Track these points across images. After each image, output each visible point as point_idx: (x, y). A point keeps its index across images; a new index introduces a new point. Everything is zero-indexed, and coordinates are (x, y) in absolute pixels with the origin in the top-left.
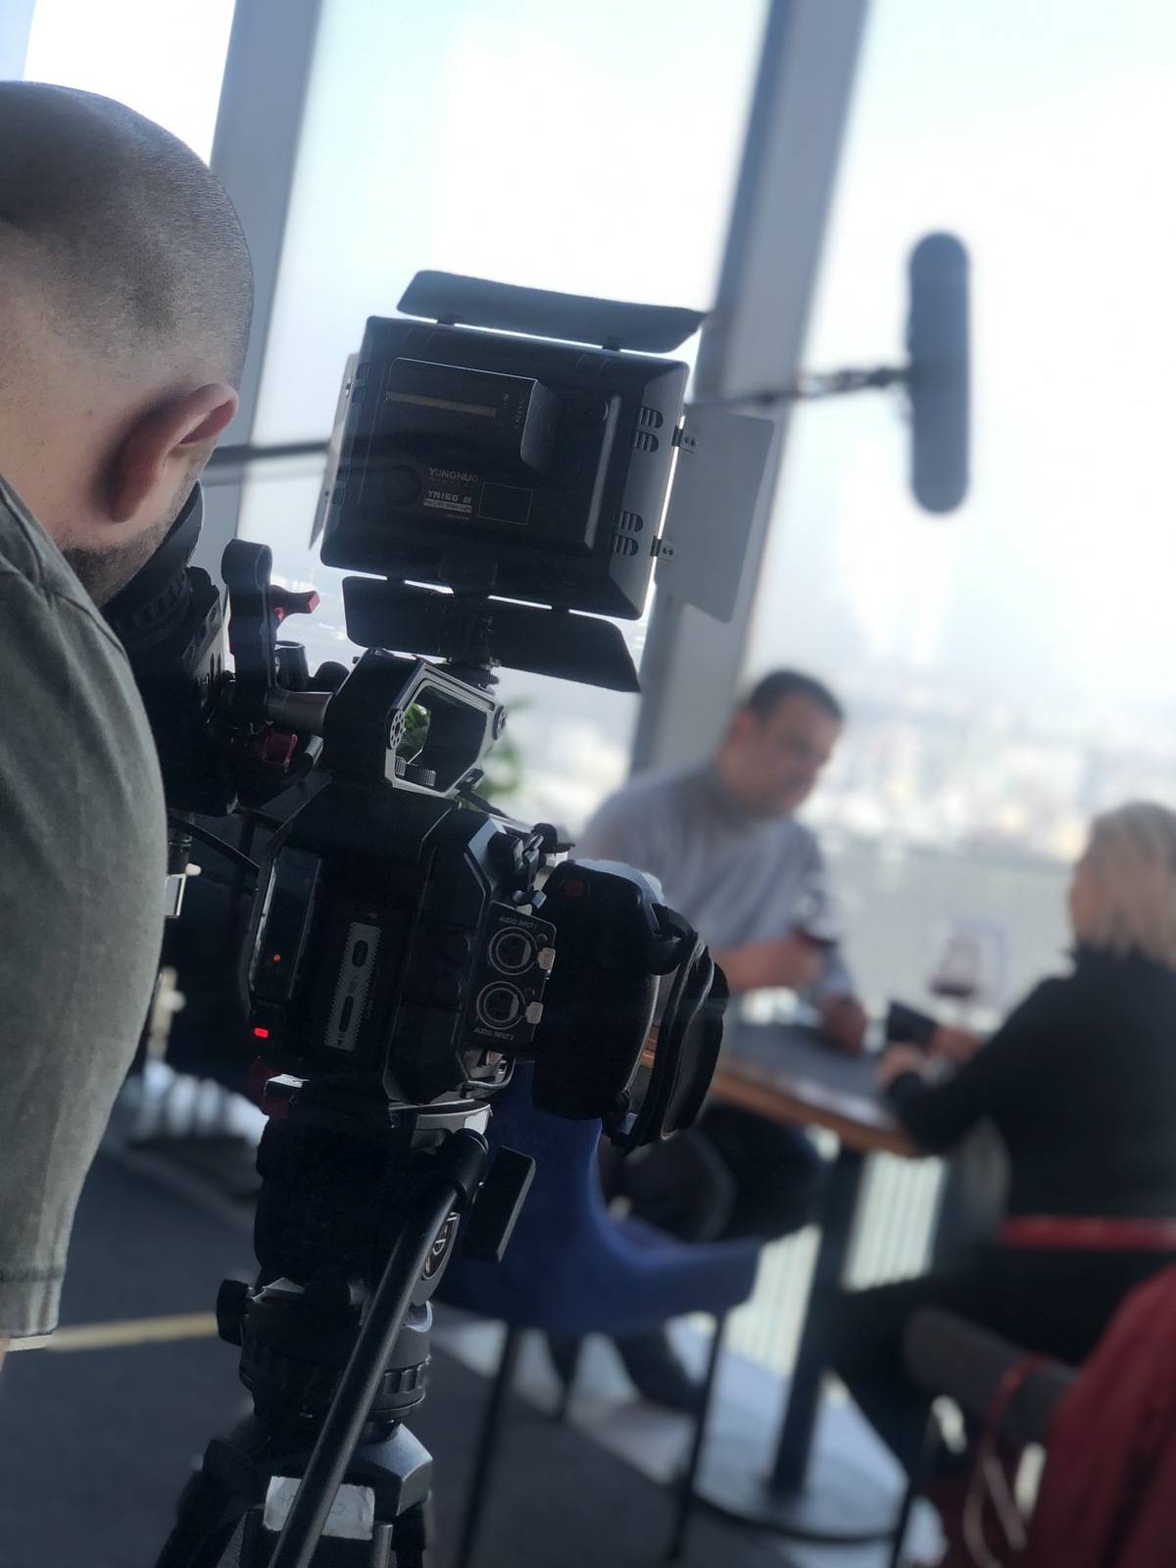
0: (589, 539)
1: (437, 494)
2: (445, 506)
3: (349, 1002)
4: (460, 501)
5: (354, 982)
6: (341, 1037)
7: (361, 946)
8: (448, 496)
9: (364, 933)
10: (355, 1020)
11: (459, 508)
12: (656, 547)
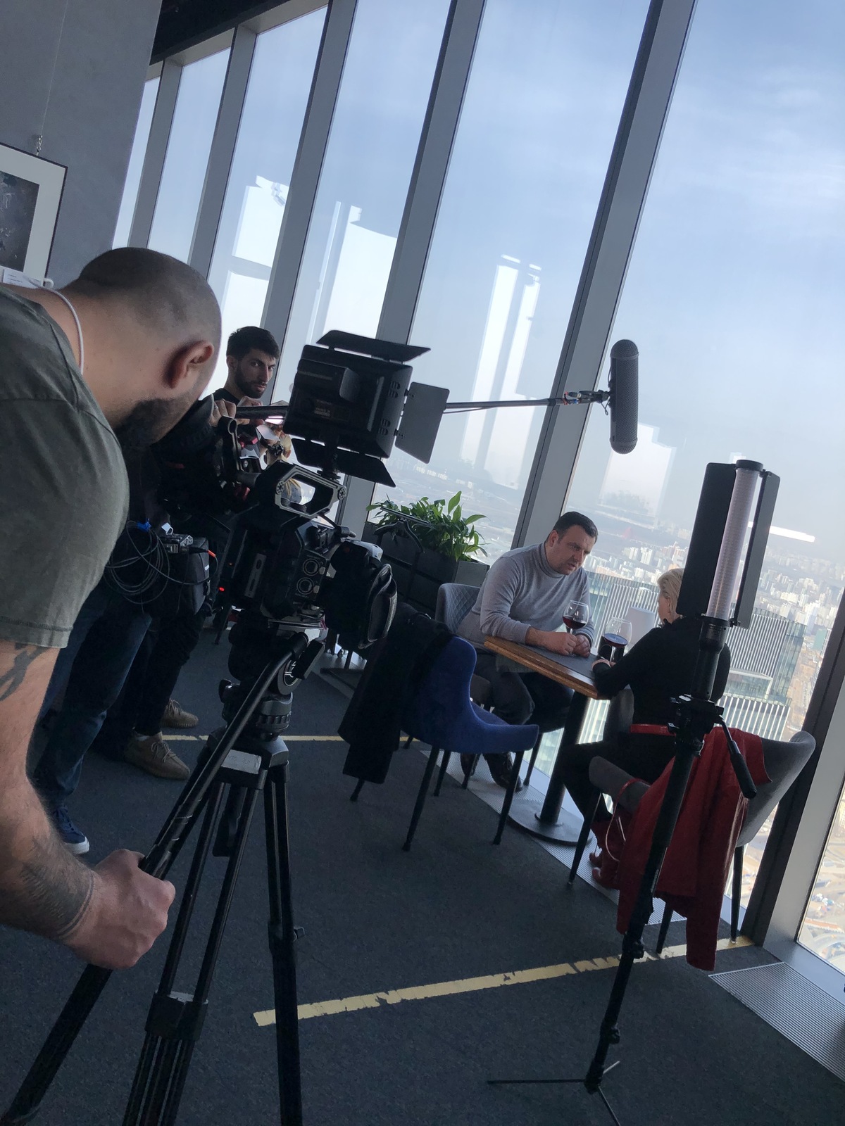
0: (370, 427)
1: (319, 409)
2: (321, 413)
3: (254, 581)
4: (327, 412)
5: (256, 574)
6: (250, 593)
7: (259, 562)
8: (322, 410)
9: (261, 557)
10: (255, 588)
11: (326, 414)
12: (396, 432)
